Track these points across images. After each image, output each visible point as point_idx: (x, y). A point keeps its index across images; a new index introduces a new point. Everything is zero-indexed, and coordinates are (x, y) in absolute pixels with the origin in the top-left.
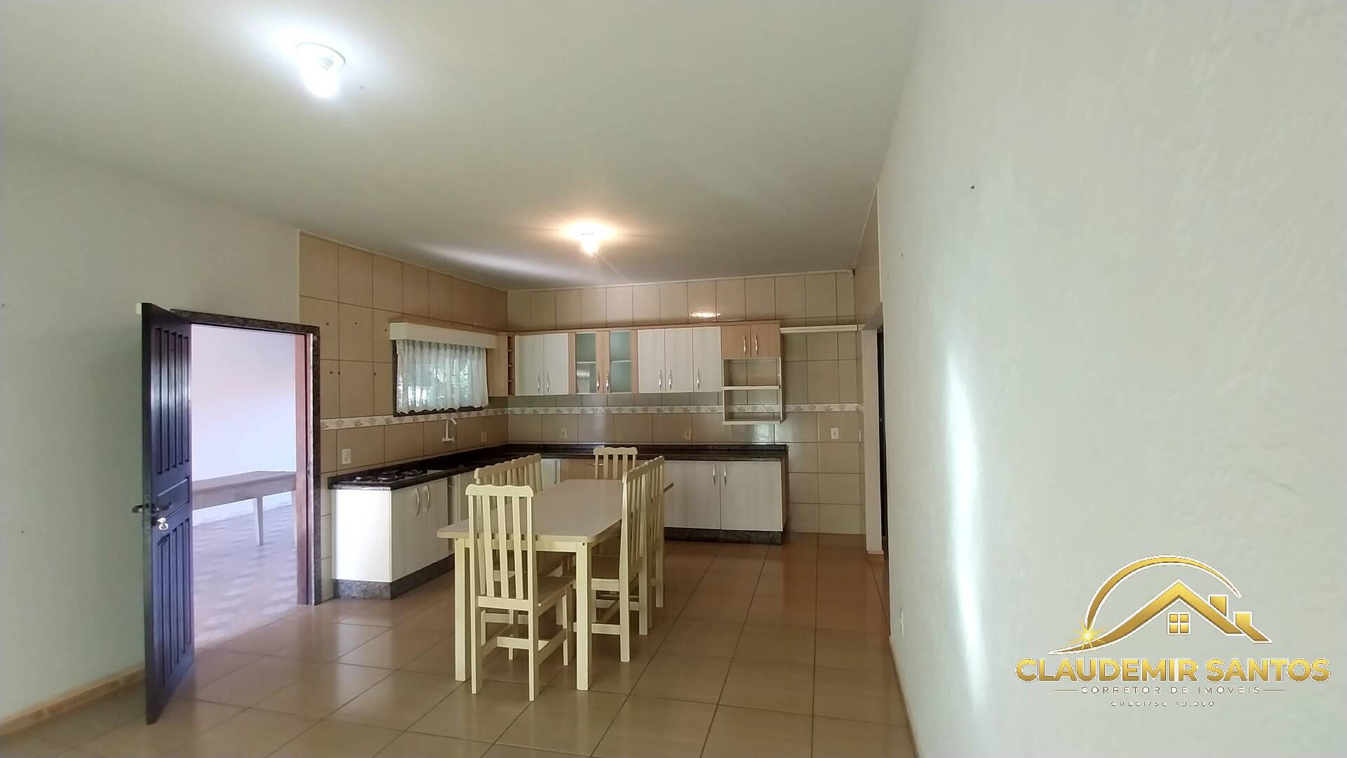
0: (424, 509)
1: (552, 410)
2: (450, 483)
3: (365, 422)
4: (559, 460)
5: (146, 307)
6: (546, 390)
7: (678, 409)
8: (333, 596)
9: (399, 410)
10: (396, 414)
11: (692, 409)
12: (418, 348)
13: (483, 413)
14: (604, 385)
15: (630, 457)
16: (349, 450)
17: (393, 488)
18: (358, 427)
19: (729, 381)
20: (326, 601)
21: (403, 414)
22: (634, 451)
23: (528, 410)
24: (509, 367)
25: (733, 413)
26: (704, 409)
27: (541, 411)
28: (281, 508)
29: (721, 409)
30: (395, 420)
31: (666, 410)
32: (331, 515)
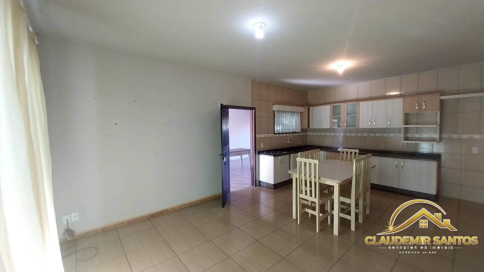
0: (282, 164)
1: (323, 134)
2: (290, 156)
3: (267, 136)
4: (325, 152)
5: (221, 105)
6: (321, 126)
7: (378, 135)
8: (259, 185)
9: (275, 133)
10: (275, 134)
11: (385, 135)
12: (280, 112)
13: (299, 134)
14: (344, 125)
15: (355, 153)
16: (263, 144)
17: (274, 156)
18: (265, 137)
19: (406, 123)
20: (257, 186)
21: (276, 134)
22: (357, 151)
23: (314, 134)
24: (308, 119)
25: (408, 137)
26: (392, 135)
27: (319, 134)
28: (246, 159)
29: (402, 135)
30: (274, 135)
31: (372, 135)
32: (259, 162)
